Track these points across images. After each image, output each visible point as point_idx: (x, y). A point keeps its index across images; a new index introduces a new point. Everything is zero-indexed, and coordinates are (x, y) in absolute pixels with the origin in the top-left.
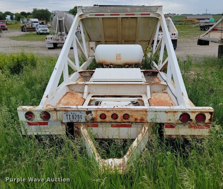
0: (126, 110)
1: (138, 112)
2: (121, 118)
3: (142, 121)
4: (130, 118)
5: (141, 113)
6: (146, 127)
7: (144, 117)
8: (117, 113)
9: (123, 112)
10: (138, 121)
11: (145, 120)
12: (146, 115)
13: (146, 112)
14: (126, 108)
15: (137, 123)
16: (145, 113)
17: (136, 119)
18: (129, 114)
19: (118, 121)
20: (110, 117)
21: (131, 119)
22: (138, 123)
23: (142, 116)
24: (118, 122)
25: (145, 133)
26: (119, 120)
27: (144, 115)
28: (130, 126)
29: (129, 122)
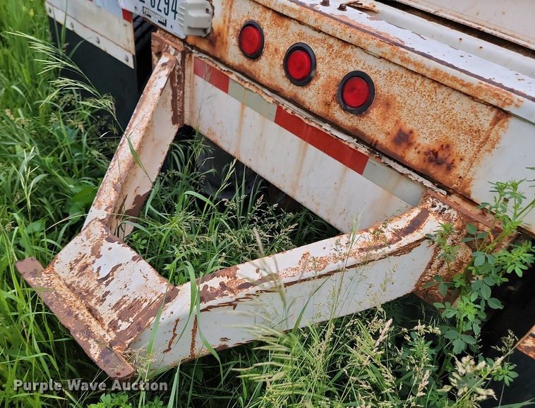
0: (372, 44)
1: (441, 93)
2: (326, 88)
3: (433, 170)
4: (374, 113)
5: (461, 106)
6: (431, 217)
7: (462, 147)
8: (319, 51)
9: (349, 50)
10: (412, 156)
11: (460, 170)
12: (485, 141)
13: (496, 121)
14: (376, 35)
15: (400, 168)
16: (487, 117)
17: (404, 138)
18: (379, 82)
19: (307, 105)
20: (279, 61)
21: (375, 125)
22: (406, 171)
23: (451, 135)
24: (307, 110)
25: (394, 247)
26: (312, 95)
27: (474, 132)
28: (356, 163)
29: (361, 138)
